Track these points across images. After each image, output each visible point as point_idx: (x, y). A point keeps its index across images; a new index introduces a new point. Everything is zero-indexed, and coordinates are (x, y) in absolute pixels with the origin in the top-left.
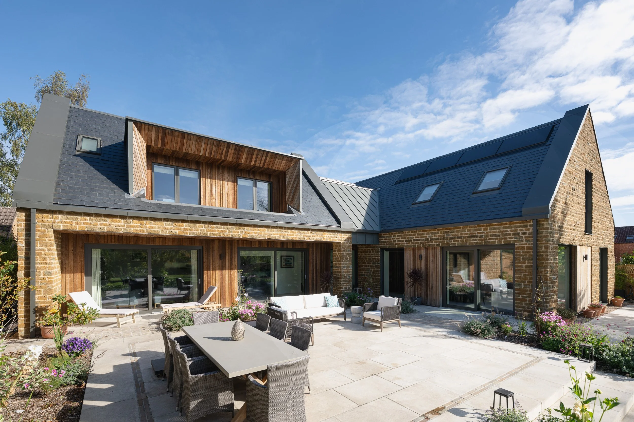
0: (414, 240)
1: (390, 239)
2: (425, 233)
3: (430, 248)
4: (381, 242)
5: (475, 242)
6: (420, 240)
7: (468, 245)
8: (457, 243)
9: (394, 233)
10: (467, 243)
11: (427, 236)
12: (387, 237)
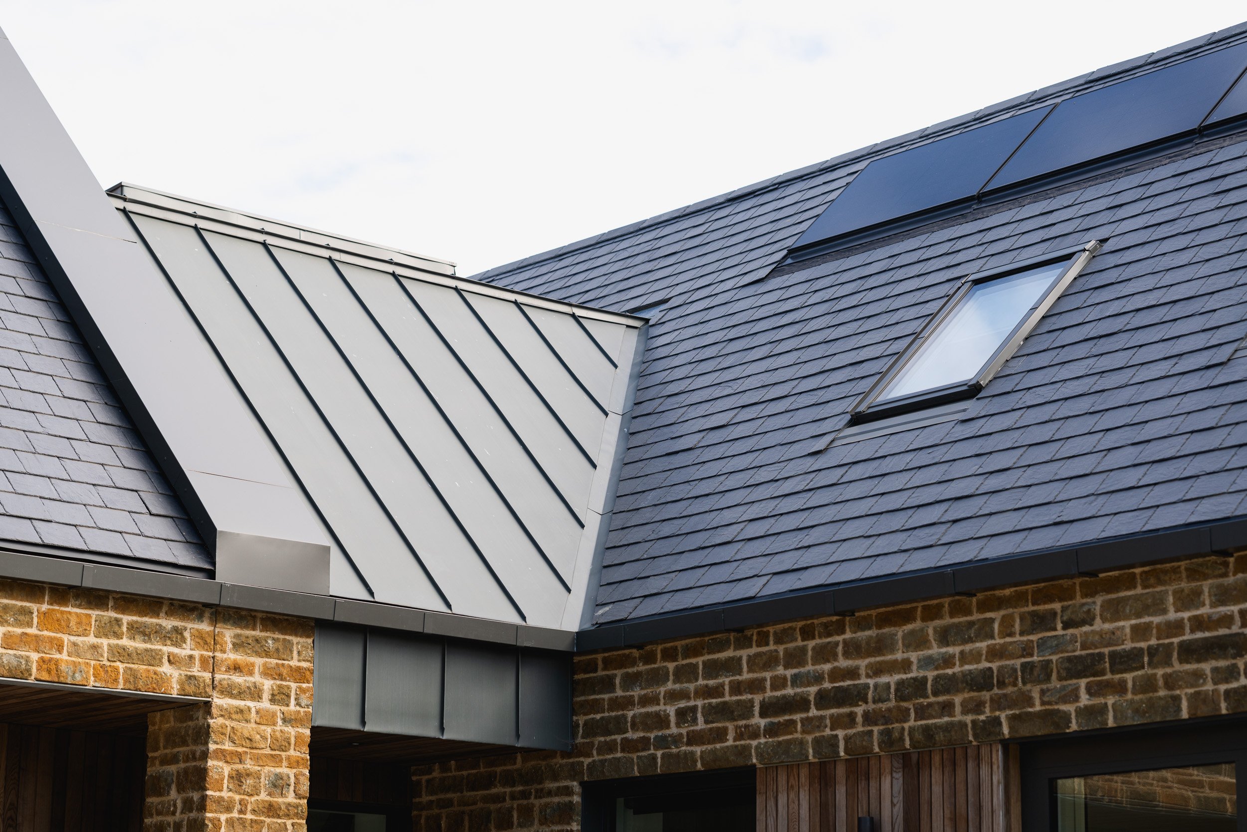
0: (823, 700)
1: (655, 700)
2: (900, 632)
3: (936, 759)
4: (592, 729)
5: (1227, 693)
6: (859, 695)
7: (1185, 715)
8: (1111, 700)
9: (679, 644)
10: (1177, 699)
11: (914, 656)
12: (630, 681)
